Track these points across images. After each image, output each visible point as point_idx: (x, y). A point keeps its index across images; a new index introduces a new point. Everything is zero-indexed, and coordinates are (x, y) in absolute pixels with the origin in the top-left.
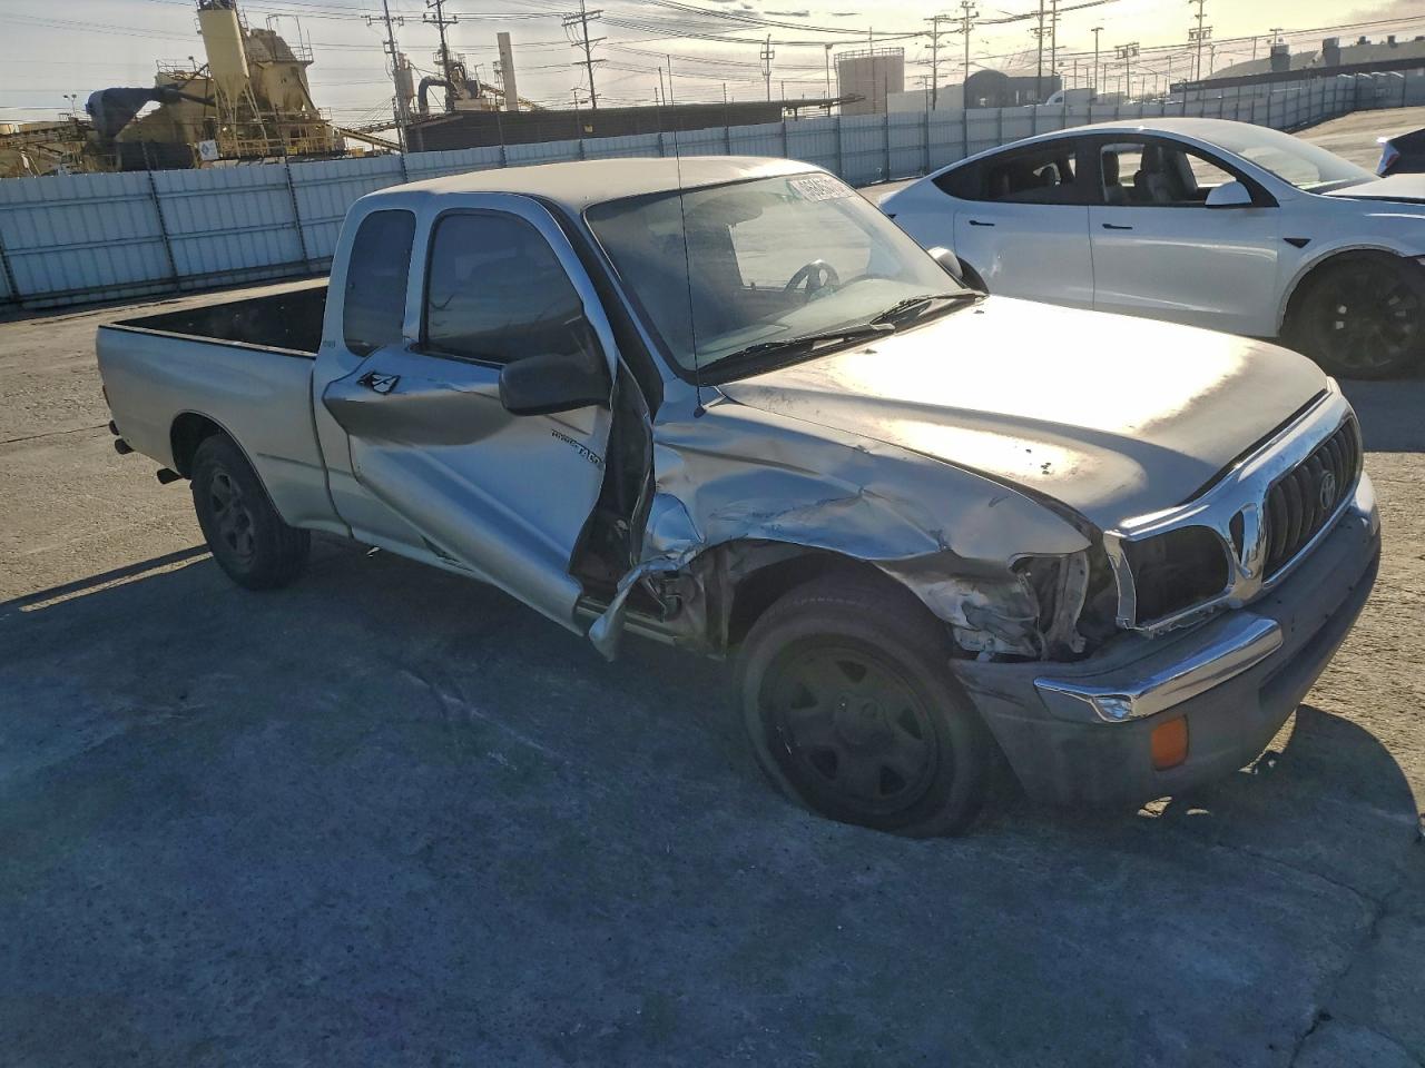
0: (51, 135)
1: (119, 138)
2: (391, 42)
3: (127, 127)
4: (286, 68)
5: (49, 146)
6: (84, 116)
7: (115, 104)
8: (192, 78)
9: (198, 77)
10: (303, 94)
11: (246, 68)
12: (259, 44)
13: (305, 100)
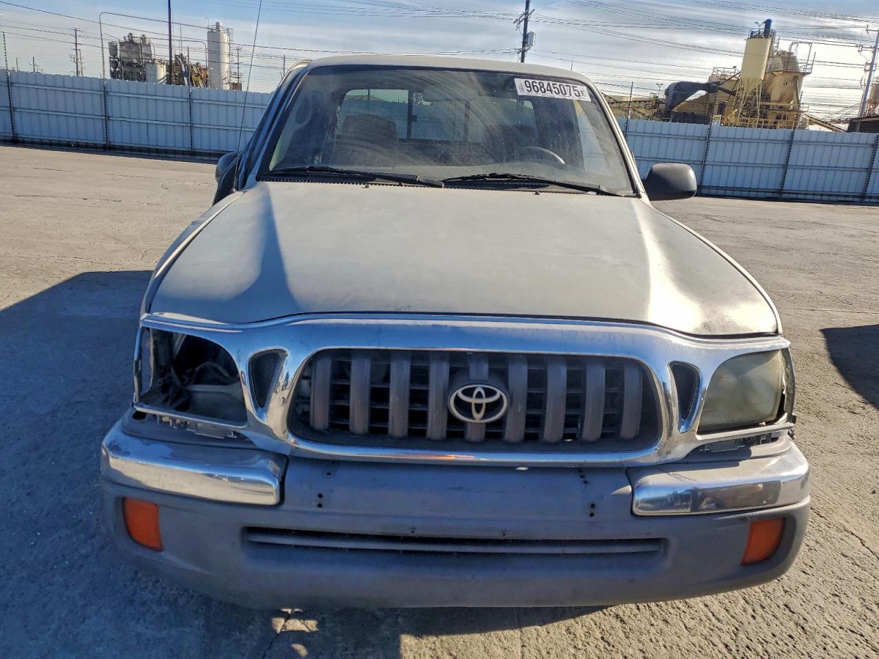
0: (642, 105)
1: (675, 110)
2: (872, 64)
3: (683, 103)
4: (790, 76)
5: (639, 110)
6: (662, 96)
7: (681, 90)
8: (729, 79)
9: (733, 79)
10: (795, 94)
11: (763, 75)
12: (779, 60)
13: (795, 97)
